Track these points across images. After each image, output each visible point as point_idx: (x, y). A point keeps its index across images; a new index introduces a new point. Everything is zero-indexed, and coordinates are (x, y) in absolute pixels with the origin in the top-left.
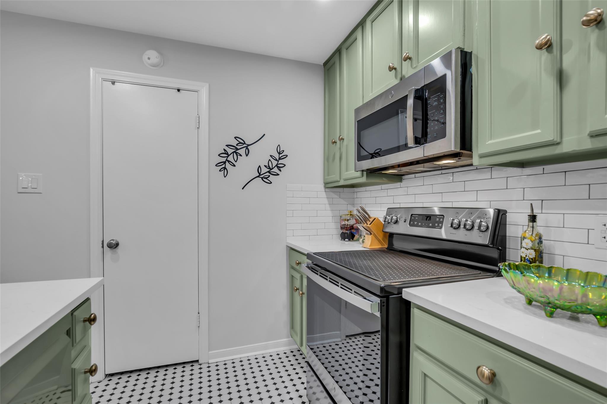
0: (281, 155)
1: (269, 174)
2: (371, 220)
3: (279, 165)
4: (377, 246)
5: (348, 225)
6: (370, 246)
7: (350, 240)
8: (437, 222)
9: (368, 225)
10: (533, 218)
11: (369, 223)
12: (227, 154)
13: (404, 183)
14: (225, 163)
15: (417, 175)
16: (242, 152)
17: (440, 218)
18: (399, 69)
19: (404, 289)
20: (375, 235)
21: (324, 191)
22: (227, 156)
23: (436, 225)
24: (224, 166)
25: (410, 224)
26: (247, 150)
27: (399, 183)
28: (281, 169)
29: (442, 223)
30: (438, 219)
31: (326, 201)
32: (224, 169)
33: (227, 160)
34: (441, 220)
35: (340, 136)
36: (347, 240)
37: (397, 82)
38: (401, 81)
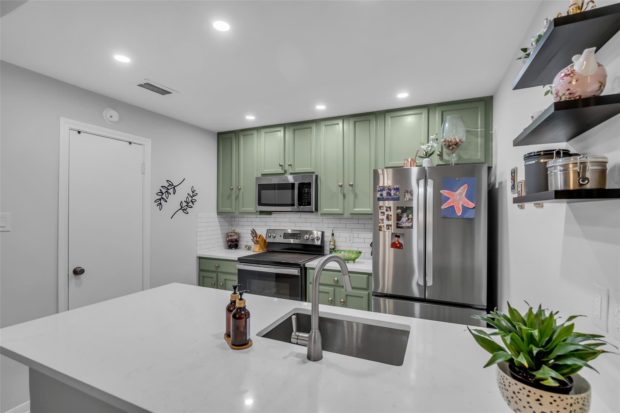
0: (194, 194)
1: (187, 207)
2: (258, 236)
3: (193, 201)
4: (261, 251)
5: (233, 239)
6: (258, 250)
7: (235, 249)
8: (298, 237)
9: (257, 239)
10: (333, 235)
11: (258, 238)
12: (162, 193)
13: (273, 216)
14: (160, 199)
15: (281, 213)
16: (171, 191)
17: (299, 235)
18: (283, 166)
19: (306, 264)
20: (260, 245)
21: (217, 217)
22: (162, 194)
23: (298, 238)
24: (159, 202)
25: (284, 238)
26: (174, 190)
27: (270, 216)
28: (194, 203)
29: (301, 237)
30: (298, 235)
31: (218, 224)
32: (160, 205)
33: (162, 197)
34: (300, 236)
35: (239, 186)
36: (234, 249)
37: (283, 172)
38: (284, 173)
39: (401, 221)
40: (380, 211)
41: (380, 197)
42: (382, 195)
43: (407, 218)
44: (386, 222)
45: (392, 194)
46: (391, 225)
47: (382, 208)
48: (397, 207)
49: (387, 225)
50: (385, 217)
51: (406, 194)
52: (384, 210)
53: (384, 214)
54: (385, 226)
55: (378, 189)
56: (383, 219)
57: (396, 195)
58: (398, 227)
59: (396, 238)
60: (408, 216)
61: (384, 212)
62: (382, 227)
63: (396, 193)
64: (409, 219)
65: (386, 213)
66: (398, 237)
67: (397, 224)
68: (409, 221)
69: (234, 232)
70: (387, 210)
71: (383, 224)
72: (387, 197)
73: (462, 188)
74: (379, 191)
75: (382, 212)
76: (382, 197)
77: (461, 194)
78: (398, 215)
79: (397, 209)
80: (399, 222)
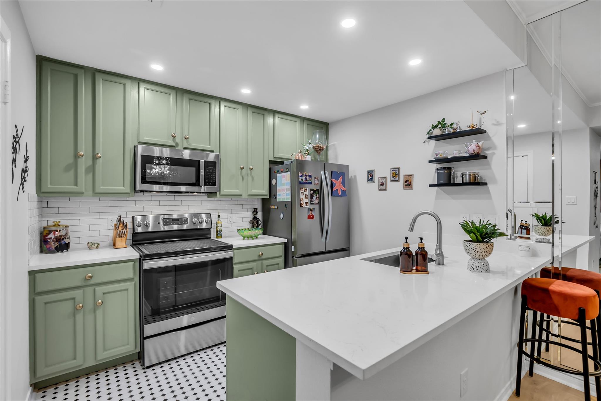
1: (24, 180)
8: (183, 221)
10: (219, 216)
15: (145, 193)
16: (18, 147)
17: (185, 219)
25: (163, 225)
29: (187, 221)
35: (97, 154)
37: (174, 144)
38: (176, 145)
39: (313, 199)
40: (301, 192)
41: (301, 181)
42: (302, 180)
43: (316, 197)
44: (305, 200)
45: (308, 180)
46: (308, 202)
47: (302, 190)
48: (311, 189)
49: (306, 203)
50: (304, 197)
51: (315, 180)
52: (303, 191)
53: (303, 194)
54: (305, 203)
55: (299, 175)
56: (303, 198)
57: (310, 180)
58: (311, 204)
59: (311, 212)
60: (316, 196)
61: (303, 193)
62: (303, 204)
63: (310, 178)
64: (317, 197)
65: (305, 193)
66: (311, 210)
67: (311, 201)
68: (317, 199)
69: (59, 225)
70: (305, 192)
71: (303, 202)
72: (305, 181)
73: (340, 178)
74: (300, 176)
75: (302, 193)
76: (302, 181)
77: (340, 182)
78: (311, 194)
79: (311, 191)
80: (312, 200)
